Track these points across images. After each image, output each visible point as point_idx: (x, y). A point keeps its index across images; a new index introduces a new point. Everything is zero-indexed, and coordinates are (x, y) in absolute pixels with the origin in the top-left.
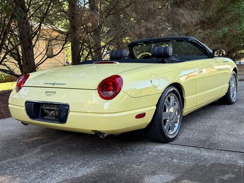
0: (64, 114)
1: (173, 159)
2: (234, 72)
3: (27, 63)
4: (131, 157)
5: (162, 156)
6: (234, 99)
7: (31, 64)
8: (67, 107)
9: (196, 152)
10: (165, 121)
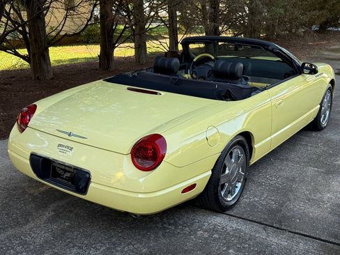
0: (84, 185)
1: (228, 248)
2: (330, 85)
3: (36, 40)
4: (173, 239)
5: (215, 240)
6: (324, 123)
7: (41, 42)
8: (87, 176)
9: (261, 234)
10: (223, 186)
